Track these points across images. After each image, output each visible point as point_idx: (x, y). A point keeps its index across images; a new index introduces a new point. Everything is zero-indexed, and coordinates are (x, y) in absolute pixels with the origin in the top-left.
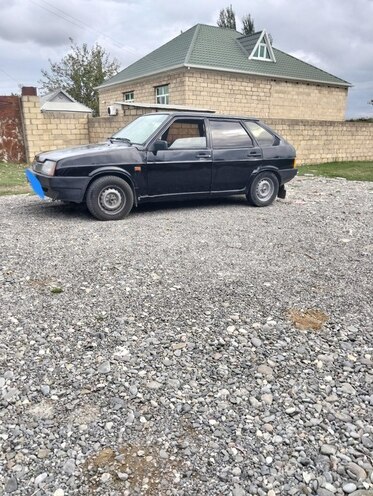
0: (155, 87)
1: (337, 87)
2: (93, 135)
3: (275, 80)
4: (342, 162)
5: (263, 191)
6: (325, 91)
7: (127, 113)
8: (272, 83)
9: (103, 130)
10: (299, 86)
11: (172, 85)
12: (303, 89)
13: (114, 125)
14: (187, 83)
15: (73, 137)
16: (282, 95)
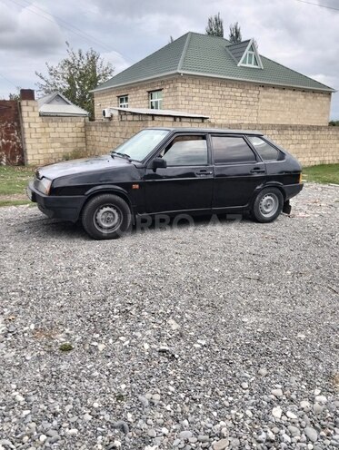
0: (149, 92)
1: (322, 92)
2: (89, 138)
3: (263, 86)
4: (330, 165)
5: (267, 207)
6: (310, 97)
7: (124, 118)
8: (261, 89)
9: (99, 134)
10: (286, 91)
11: (165, 91)
12: (289, 94)
13: (110, 129)
14: (180, 89)
15: (70, 140)
16: (269, 100)
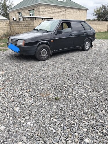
0: (29, 11)
1: (84, 10)
2: (12, 27)
3: (67, 8)
5: (87, 46)
6: (81, 11)
8: (66, 9)
9: (15, 25)
10: (74, 9)
11: (35, 10)
13: (19, 24)
14: (41, 9)
15: (5, 28)
16: (69, 13)
